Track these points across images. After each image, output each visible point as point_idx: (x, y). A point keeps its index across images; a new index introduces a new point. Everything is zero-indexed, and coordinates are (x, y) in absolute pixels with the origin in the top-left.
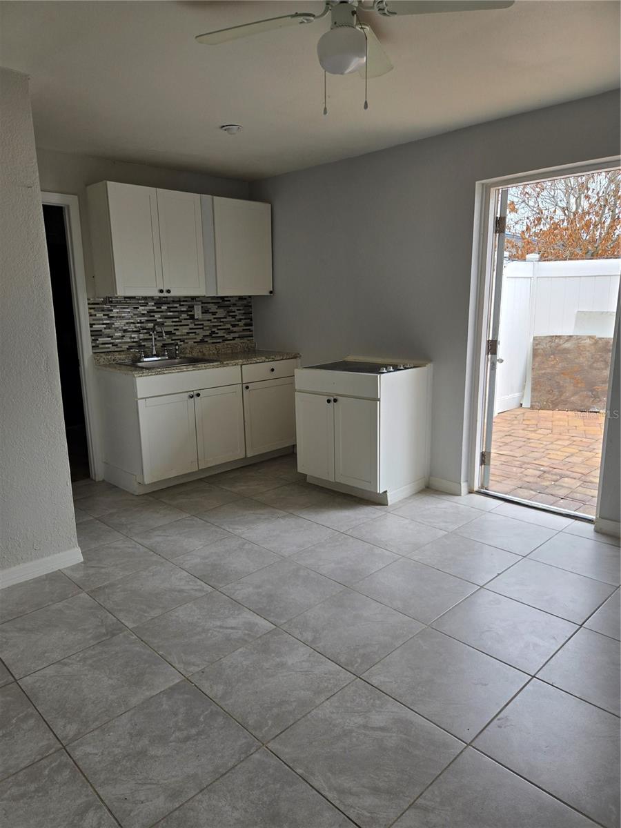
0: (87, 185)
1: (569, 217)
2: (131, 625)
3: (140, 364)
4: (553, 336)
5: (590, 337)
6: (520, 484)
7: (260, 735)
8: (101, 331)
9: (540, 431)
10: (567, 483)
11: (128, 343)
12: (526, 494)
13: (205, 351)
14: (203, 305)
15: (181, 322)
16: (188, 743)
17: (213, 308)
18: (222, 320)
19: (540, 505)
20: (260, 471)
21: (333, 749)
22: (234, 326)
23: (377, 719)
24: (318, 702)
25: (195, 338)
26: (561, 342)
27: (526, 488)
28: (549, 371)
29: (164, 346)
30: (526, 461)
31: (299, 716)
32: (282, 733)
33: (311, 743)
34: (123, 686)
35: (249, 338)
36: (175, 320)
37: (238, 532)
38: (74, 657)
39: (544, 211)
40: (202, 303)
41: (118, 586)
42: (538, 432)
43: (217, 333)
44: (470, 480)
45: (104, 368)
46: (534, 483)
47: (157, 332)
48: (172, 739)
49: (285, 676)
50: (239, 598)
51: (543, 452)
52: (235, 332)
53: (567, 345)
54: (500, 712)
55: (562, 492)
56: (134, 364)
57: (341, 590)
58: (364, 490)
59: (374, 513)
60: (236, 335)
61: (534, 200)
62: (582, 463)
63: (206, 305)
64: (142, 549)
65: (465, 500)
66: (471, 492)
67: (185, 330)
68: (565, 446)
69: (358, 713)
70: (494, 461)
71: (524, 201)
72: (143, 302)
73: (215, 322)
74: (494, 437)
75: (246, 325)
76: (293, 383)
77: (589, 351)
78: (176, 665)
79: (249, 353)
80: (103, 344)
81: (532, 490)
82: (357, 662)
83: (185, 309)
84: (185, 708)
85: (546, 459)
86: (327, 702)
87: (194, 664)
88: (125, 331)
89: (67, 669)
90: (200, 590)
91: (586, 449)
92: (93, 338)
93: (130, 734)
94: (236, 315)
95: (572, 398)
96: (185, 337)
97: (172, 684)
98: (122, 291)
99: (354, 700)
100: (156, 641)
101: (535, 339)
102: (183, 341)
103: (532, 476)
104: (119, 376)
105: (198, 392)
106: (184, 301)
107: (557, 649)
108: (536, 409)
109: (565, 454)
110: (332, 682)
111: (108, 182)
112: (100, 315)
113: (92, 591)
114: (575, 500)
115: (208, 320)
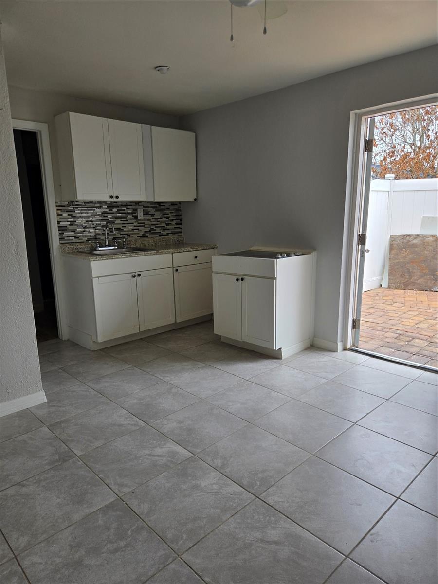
0: (55, 116)
1: (415, 150)
2: (79, 453)
3: (95, 252)
4: (405, 235)
5: (433, 236)
6: (381, 343)
7: (175, 547)
8: (66, 227)
9: (396, 305)
10: (418, 343)
11: (88, 236)
12: (387, 351)
13: (145, 243)
14: (144, 208)
15: (127, 221)
16: (117, 554)
17: (152, 211)
18: (159, 220)
19: (398, 360)
20: (186, 333)
21: (236, 560)
22: (168, 225)
23: (273, 534)
24: (224, 519)
25: (139, 234)
26: (411, 240)
27: (386, 347)
28: (401, 260)
29: (114, 239)
30: (385, 326)
31: (209, 531)
32: (194, 545)
33: (218, 555)
34: (68, 504)
35: (179, 234)
36: (123, 219)
37: (167, 379)
38: (31, 479)
39: (396, 146)
40: (144, 207)
41: (72, 422)
42: (393, 305)
43: (155, 230)
44: (345, 341)
45: (68, 255)
46: (392, 343)
47: (109, 229)
48: (104, 550)
49: (199, 496)
50: (166, 431)
51: (398, 320)
52: (169, 229)
53: (415, 242)
54: (372, 528)
55: (414, 350)
56: (92, 252)
57: (245, 425)
58: (263, 347)
59: (272, 365)
60: (170, 232)
61: (389, 138)
62: (428, 328)
63: (147, 208)
64: (93, 393)
65: (341, 356)
66: (345, 349)
67: (131, 227)
68: (415, 316)
69: (257, 528)
70: (362, 326)
71: (382, 139)
72: (98, 205)
73: (153, 222)
74: (362, 308)
75: (177, 224)
76: (211, 268)
77: (431, 246)
78: (113, 487)
79: (179, 245)
80: (68, 237)
81: (391, 348)
82: (256, 484)
83: (131, 212)
84: (116, 523)
85: (401, 325)
86: (232, 518)
87: (126, 486)
88: (85, 227)
89: (24, 490)
90: (135, 425)
91: (430, 318)
92: (60, 232)
93: (71, 546)
94: (169, 217)
95: (419, 281)
96: (130, 232)
97: (107, 503)
98: (81, 196)
99: (253, 516)
100: (97, 466)
101: (391, 237)
102: (130, 236)
103: (390, 338)
104: (80, 261)
105: (139, 273)
106: (129, 206)
107: (416, 475)
108: (392, 289)
109: (415, 321)
110: (236, 501)
111: (70, 113)
112: (65, 215)
113: (51, 425)
114: (424, 356)
115: (148, 220)
